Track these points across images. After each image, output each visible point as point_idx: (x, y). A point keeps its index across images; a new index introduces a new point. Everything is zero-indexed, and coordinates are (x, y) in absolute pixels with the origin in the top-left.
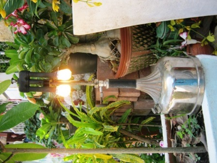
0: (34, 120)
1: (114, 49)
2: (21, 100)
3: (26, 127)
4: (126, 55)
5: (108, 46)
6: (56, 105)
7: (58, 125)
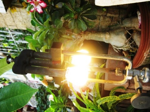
0: (45, 100)
1: (129, 39)
2: (37, 82)
3: (39, 105)
4: (146, 44)
5: (124, 35)
6: (65, 89)
7: (64, 107)
